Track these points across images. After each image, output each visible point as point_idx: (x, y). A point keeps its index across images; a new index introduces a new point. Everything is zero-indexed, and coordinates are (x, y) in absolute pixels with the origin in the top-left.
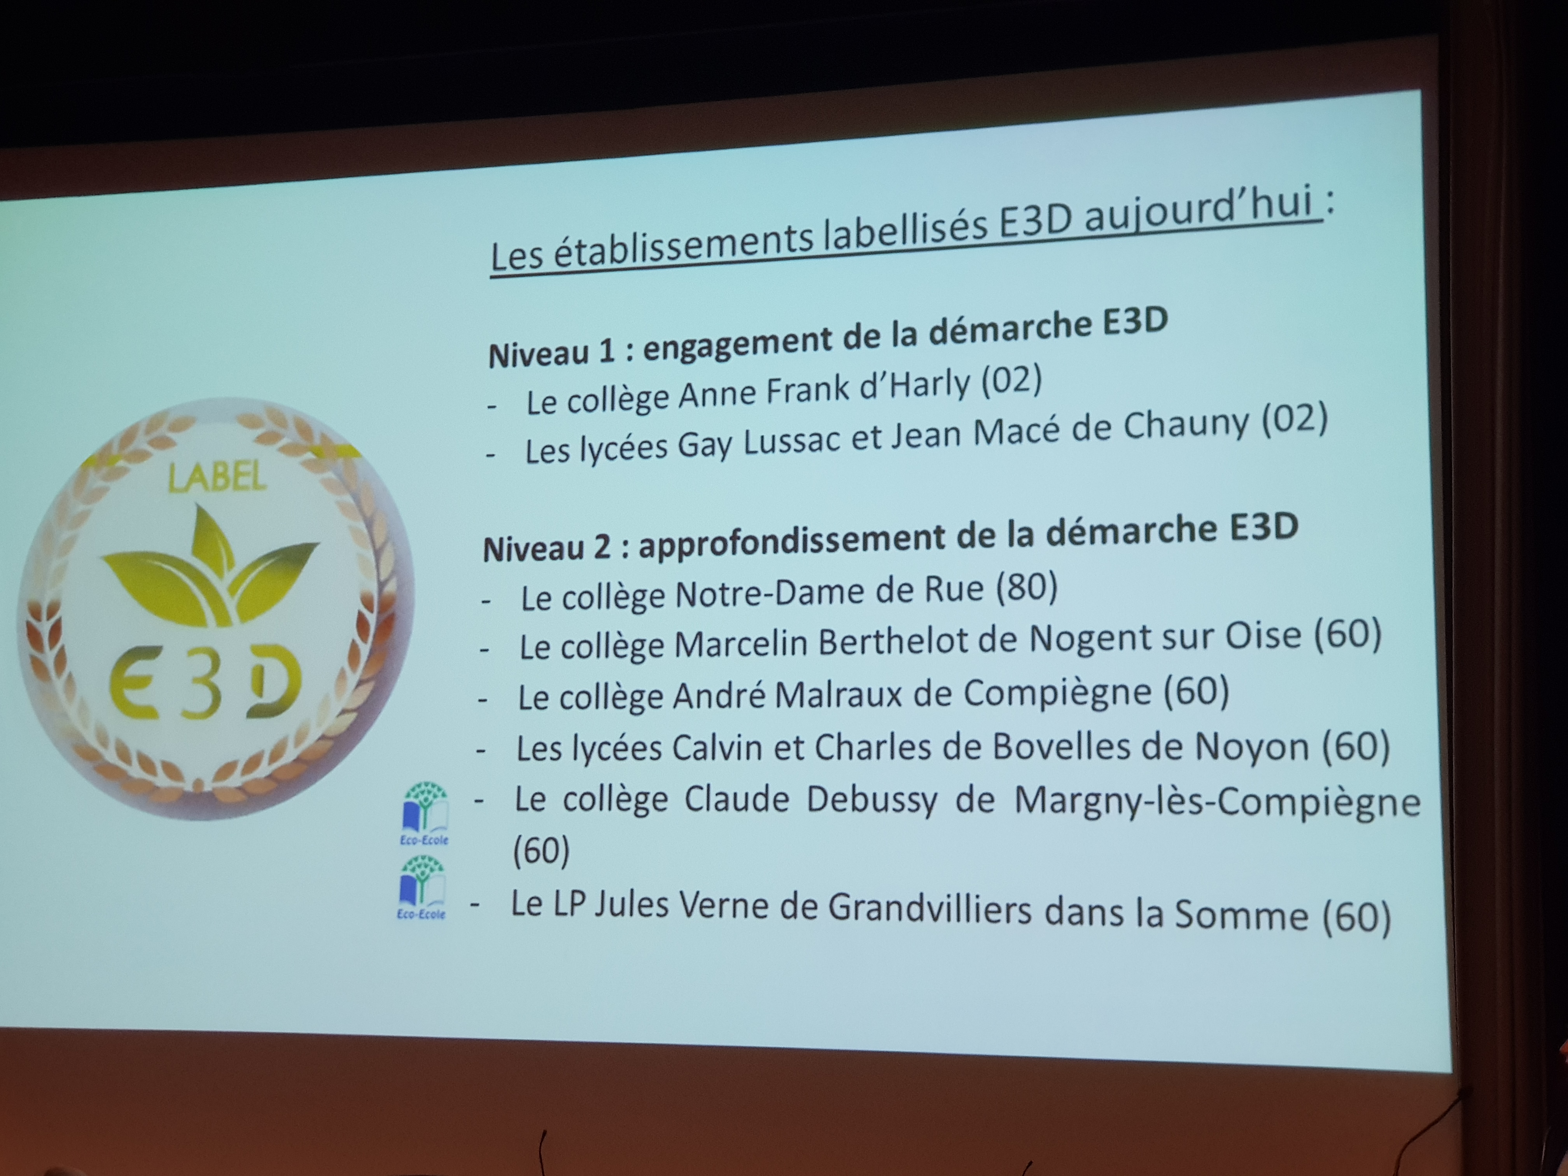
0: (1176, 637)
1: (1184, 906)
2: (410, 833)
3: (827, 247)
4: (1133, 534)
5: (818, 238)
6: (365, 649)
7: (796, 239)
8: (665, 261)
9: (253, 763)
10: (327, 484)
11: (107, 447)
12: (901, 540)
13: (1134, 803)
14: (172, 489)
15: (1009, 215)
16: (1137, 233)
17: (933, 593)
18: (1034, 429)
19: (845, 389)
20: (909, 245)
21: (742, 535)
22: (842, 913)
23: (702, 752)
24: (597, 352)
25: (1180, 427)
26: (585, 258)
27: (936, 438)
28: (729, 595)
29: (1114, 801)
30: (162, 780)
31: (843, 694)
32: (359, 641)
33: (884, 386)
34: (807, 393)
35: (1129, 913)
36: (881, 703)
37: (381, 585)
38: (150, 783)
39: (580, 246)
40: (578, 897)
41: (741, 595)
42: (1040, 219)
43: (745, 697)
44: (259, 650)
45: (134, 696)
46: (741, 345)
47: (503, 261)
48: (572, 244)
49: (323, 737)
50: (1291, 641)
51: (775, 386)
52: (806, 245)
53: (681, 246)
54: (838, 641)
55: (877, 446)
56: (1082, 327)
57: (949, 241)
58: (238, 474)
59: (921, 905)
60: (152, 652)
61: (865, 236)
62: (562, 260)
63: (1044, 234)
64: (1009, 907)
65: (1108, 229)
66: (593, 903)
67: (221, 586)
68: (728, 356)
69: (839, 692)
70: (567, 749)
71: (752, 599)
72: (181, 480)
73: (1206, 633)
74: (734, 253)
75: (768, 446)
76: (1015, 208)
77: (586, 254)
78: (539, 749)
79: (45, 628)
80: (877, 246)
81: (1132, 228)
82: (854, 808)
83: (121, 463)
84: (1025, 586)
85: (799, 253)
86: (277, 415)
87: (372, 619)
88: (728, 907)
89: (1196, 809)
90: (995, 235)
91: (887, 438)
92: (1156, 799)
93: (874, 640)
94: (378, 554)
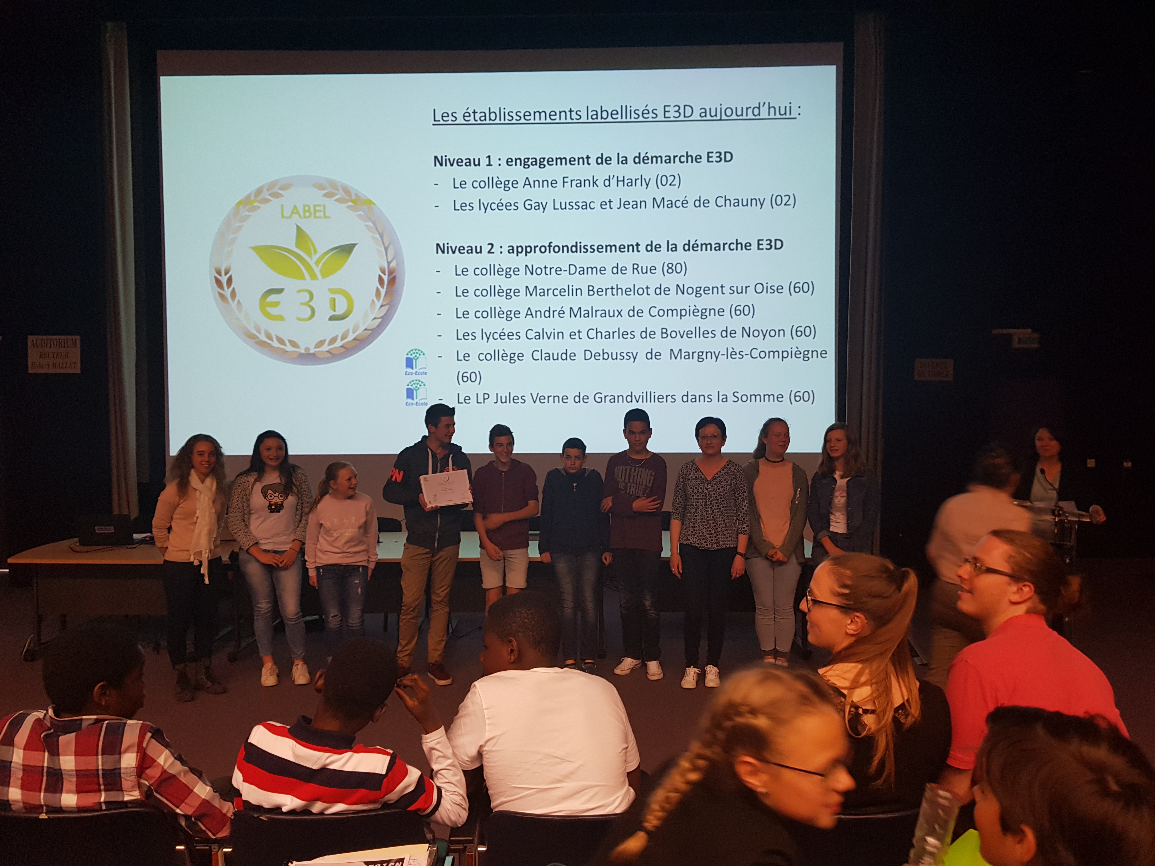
0: (735, 289)
1: (736, 394)
2: (409, 370)
3: (588, 119)
4: (719, 247)
5: (583, 114)
6: (383, 291)
7: (573, 114)
8: (514, 121)
9: (333, 340)
10: (359, 216)
11: (249, 196)
12: (622, 248)
13: (717, 355)
14: (283, 217)
15: (667, 109)
16: (721, 120)
17: (635, 271)
18: (677, 202)
19: (597, 182)
20: (624, 120)
21: (553, 245)
22: (599, 400)
23: (538, 336)
24: (484, 162)
25: (738, 203)
26: (477, 118)
27: (636, 205)
28: (548, 270)
29: (709, 354)
30: (289, 348)
31: (598, 312)
32: (380, 287)
33: (614, 182)
34: (580, 184)
35: (715, 397)
36: (614, 316)
37: (389, 263)
38: (283, 349)
39: (474, 112)
40: (486, 396)
41: (553, 270)
42: (680, 111)
43: (556, 313)
44: (332, 291)
45: (271, 310)
46: (550, 161)
47: (438, 117)
48: (471, 111)
49: (366, 329)
50: (779, 291)
51: (566, 180)
52: (579, 117)
53: (522, 115)
54: (595, 290)
55: (611, 208)
56: (697, 159)
57: (641, 119)
58: (316, 211)
59: (631, 396)
60: (280, 291)
61: (605, 114)
62: (466, 118)
63: (682, 118)
64: (667, 396)
65: (708, 117)
66: (493, 398)
67: (312, 262)
68: (545, 166)
69: (596, 311)
70: (478, 335)
71: (558, 273)
72: (287, 214)
73: (746, 287)
74: (546, 119)
75: (563, 207)
76: (670, 106)
77: (477, 116)
78: (465, 335)
79: (224, 279)
80: (610, 119)
81: (718, 118)
82: (603, 359)
83: (256, 204)
84: (674, 268)
85: (575, 121)
86: (333, 185)
87: (385, 278)
88: (551, 399)
89: (741, 357)
90: (661, 117)
91: (615, 204)
92: (726, 354)
93: (611, 290)
94: (386, 249)
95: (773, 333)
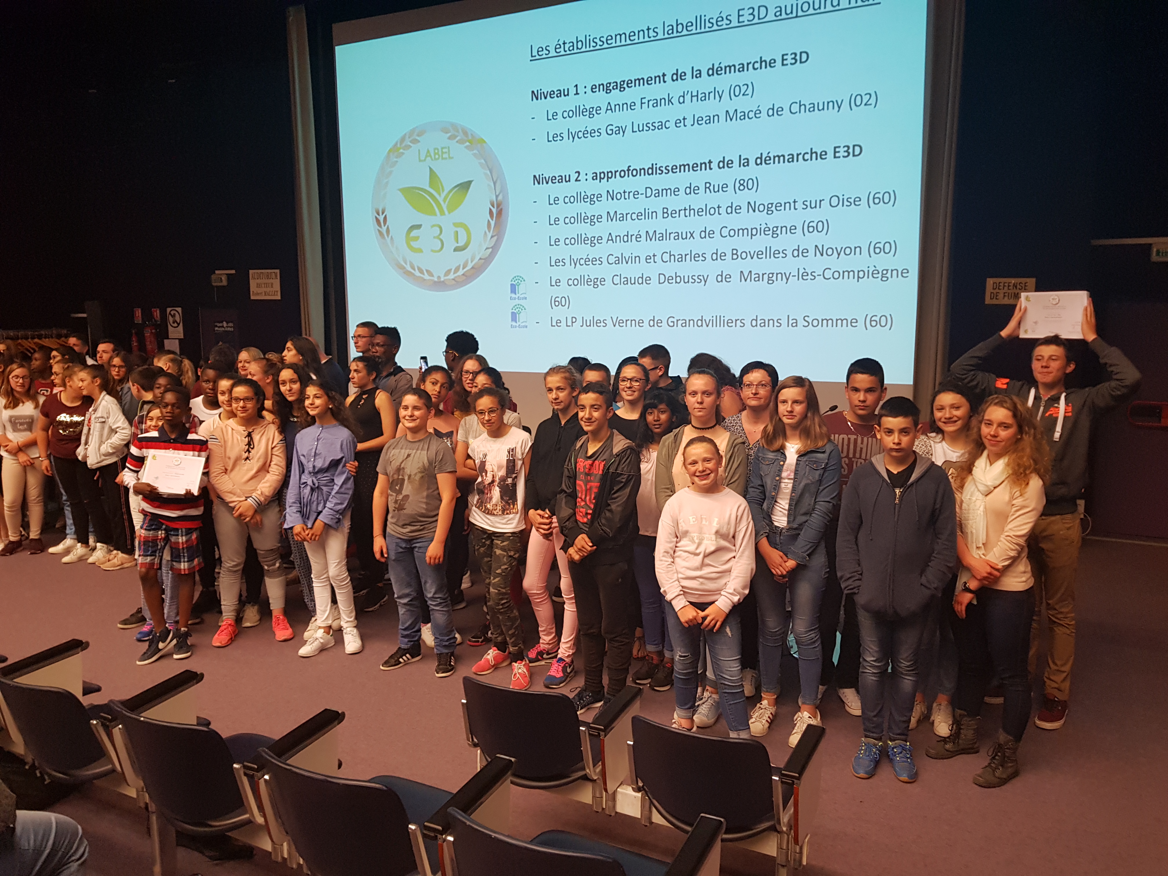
0: (808, 203)
1: (806, 318)
2: (513, 295)
3: (664, 35)
4: (792, 159)
5: (660, 31)
6: (493, 223)
7: (651, 31)
8: (598, 47)
9: (457, 269)
10: (474, 155)
11: (396, 144)
12: (694, 167)
13: (787, 276)
14: (420, 161)
15: (741, 13)
16: (797, 17)
17: (707, 190)
18: (751, 113)
19: (672, 100)
20: (699, 31)
21: (631, 168)
22: (672, 324)
23: (618, 261)
24: (573, 91)
25: (813, 107)
26: (567, 49)
27: (710, 120)
28: (627, 194)
29: (779, 275)
30: (426, 277)
31: (672, 235)
32: (490, 220)
33: (688, 97)
34: (657, 103)
35: (784, 322)
36: (686, 238)
37: (497, 196)
38: (422, 278)
39: (564, 43)
40: (574, 320)
41: (631, 194)
42: (754, 13)
43: (634, 237)
44: (456, 225)
45: (414, 244)
46: (629, 83)
47: (535, 53)
48: (561, 43)
49: (480, 259)
50: (857, 203)
51: (643, 101)
52: (655, 34)
53: (604, 40)
54: (669, 212)
55: (685, 126)
56: (771, 64)
57: (715, 27)
58: (443, 153)
59: (702, 320)
60: (419, 227)
61: (680, 28)
62: (558, 50)
63: (756, 20)
64: (736, 320)
65: (784, 16)
66: (579, 322)
67: (441, 200)
68: (624, 88)
69: (670, 234)
70: (567, 261)
71: (636, 196)
72: (423, 157)
73: (820, 201)
74: (626, 41)
75: (641, 129)
76: (744, 9)
77: (567, 46)
78: (557, 261)
79: (381, 218)
80: (685, 32)
81: (794, 15)
82: (676, 282)
83: (401, 151)
84: (745, 184)
85: (652, 39)
87: (494, 210)
88: (629, 322)
89: (813, 278)
90: (735, 23)
91: (689, 122)
92: (797, 275)
93: (683, 211)
94: (495, 184)
95: (848, 251)
